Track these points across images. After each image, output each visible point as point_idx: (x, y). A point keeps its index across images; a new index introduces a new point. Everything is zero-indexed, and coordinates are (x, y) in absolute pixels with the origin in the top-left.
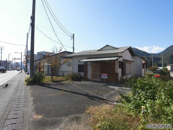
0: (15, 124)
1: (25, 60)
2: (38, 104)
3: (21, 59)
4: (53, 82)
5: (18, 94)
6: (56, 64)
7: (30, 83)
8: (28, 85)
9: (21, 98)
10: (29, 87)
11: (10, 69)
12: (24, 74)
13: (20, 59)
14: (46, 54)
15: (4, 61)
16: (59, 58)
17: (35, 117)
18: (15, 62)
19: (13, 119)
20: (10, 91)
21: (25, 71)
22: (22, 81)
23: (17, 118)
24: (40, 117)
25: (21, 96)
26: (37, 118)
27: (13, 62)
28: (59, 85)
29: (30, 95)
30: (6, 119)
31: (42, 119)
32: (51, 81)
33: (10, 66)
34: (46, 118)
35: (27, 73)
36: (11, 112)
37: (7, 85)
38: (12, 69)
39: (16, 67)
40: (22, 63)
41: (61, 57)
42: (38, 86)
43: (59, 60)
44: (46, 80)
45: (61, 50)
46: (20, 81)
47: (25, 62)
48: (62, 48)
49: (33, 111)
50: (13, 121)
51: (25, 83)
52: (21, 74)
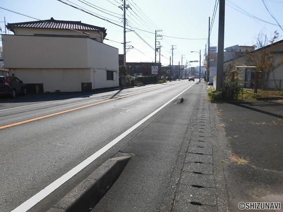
0: (201, 163)
1: (206, 63)
2: (235, 136)
3: (200, 61)
4: (258, 99)
5: (199, 115)
6: (263, 66)
7: (216, 99)
8: (212, 102)
9: (205, 121)
10: (215, 105)
11: (184, 77)
12: (204, 84)
13: (197, 61)
14: (240, 50)
15: (176, 66)
16: (270, 55)
17: (234, 159)
18: (190, 67)
19: (197, 154)
20: (188, 109)
21: (205, 80)
22: (202, 95)
23: (202, 154)
24: (242, 161)
25: (204, 119)
26: (237, 162)
27: (188, 67)
28: (269, 105)
29: (218, 118)
30: (187, 151)
31: (247, 166)
32: (254, 97)
33: (184, 73)
34: (254, 167)
35: (208, 83)
36: (193, 143)
37: (182, 100)
38: (186, 77)
39: (192, 74)
40: (201, 68)
41: (275, 53)
42: (230, 105)
43: (269, 58)
44: (244, 96)
45: (275, 37)
46: (199, 95)
47: (206, 66)
48: (277, 34)
49: (227, 146)
50: (198, 158)
51: (208, 98)
52: (200, 84)
